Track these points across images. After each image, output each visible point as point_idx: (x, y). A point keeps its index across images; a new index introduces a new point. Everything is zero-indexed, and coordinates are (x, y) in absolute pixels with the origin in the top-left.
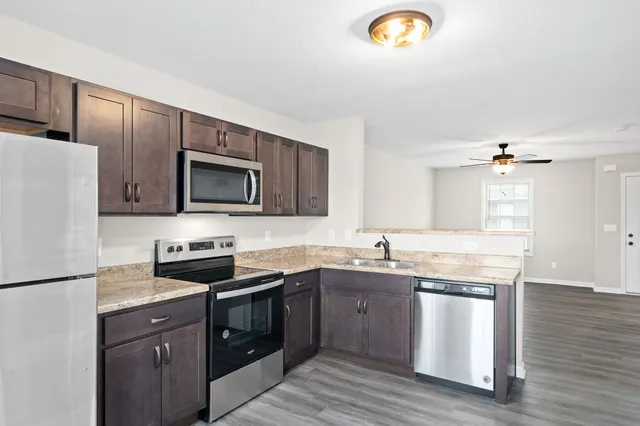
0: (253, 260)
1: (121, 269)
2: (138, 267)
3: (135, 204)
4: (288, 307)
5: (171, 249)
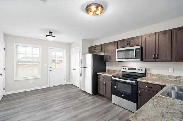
3: (110, 60)
4: (139, 92)
5: (123, 69)
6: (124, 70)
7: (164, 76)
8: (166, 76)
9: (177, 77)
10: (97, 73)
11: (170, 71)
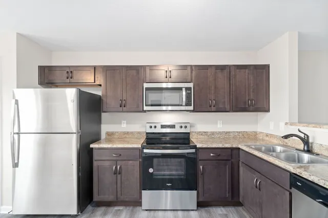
0: (206, 137)
1: (132, 133)
2: (139, 133)
3: (124, 108)
4: (201, 167)
5: (151, 127)
6: (153, 130)
7: (213, 133)
8: (216, 132)
9: (227, 133)
10: (92, 146)
11: (219, 126)
